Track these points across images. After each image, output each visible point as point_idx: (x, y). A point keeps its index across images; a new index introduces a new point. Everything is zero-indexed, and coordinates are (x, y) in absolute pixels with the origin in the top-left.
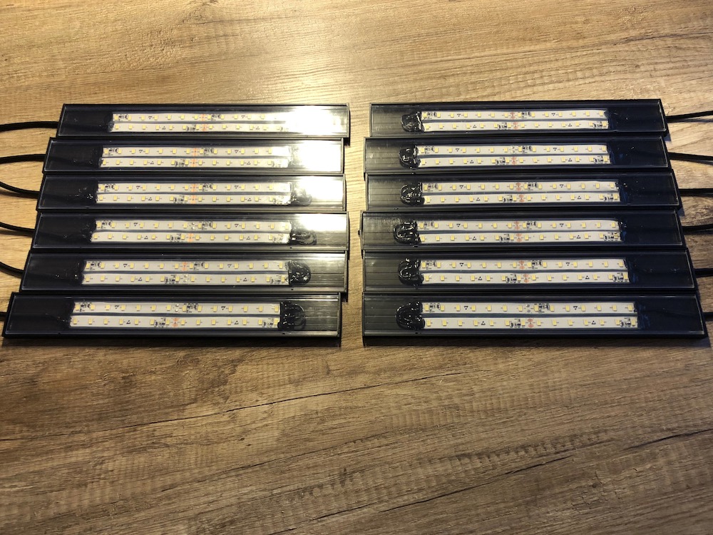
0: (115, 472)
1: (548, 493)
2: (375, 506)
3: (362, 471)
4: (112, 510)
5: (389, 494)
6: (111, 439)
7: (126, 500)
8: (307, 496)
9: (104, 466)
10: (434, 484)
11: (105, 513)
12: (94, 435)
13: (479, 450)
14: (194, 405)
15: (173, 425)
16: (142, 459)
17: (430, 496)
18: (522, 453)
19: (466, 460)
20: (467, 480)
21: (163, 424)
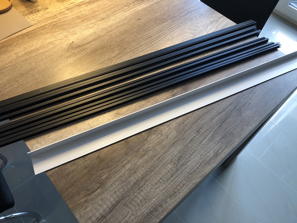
0: (142, 164)
1: (242, 110)
2: (210, 134)
3: (201, 128)
4: (148, 173)
5: (211, 129)
6: (134, 157)
7: (150, 168)
8: (193, 141)
9: (137, 164)
10: (219, 122)
11: (147, 175)
12: (128, 159)
13: (222, 110)
14: (149, 137)
15: (148, 145)
16: (146, 157)
17: (220, 125)
18: (231, 106)
19: (221, 114)
20: (225, 117)
21: (145, 146)
